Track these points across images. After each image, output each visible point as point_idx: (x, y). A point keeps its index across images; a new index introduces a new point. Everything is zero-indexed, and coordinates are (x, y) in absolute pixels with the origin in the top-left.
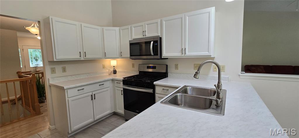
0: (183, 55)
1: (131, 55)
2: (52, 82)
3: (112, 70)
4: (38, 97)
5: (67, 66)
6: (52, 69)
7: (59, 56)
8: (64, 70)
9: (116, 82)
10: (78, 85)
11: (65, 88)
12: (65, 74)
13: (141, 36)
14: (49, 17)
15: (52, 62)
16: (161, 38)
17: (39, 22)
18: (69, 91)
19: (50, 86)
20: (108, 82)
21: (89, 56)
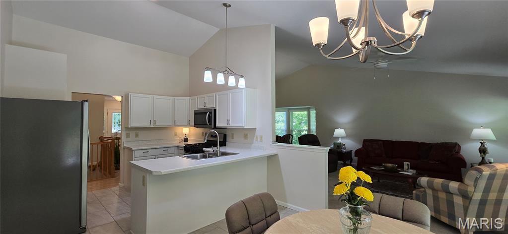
0: (228, 125)
1: (195, 124)
2: (125, 145)
3: (183, 138)
4: (115, 163)
5: (140, 133)
6: (127, 134)
7: (133, 123)
8: (137, 135)
9: (180, 148)
10: (143, 148)
11: (133, 149)
12: (137, 139)
13: (203, 107)
14: (128, 94)
15: (127, 129)
16: (215, 110)
17: (122, 96)
18: (136, 151)
19: (124, 148)
20: (173, 149)
21: (158, 124)
